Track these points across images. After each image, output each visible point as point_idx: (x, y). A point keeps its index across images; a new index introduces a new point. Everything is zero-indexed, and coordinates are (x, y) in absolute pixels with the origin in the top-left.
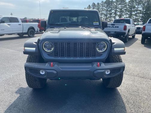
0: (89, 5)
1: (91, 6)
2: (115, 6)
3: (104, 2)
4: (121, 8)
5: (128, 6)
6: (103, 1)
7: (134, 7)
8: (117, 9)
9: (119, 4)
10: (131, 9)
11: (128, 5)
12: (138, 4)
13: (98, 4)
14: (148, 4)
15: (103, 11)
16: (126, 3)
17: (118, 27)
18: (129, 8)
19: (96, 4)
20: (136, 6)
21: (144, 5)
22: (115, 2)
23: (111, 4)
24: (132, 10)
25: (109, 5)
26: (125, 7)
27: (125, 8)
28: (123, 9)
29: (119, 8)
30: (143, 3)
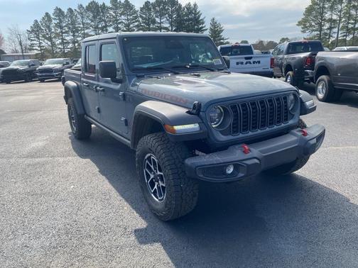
0: (47, 14)
1: (52, 16)
2: (114, 17)
3: (84, 6)
4: (126, 22)
5: (140, 19)
6: (81, 5)
7: (154, 22)
8: (119, 26)
9: (121, 14)
10: (149, 25)
11: (141, 16)
12: (161, 16)
13: (70, 10)
14: (178, 16)
15: (87, 28)
16: (135, 12)
17: (259, 62)
18: (143, 22)
19: (65, 11)
20: (158, 20)
21: (171, 16)
22: (111, 8)
23: (102, 12)
24: (151, 26)
25: (99, 15)
26: (136, 22)
27: (136, 24)
28: (131, 26)
29: (122, 22)
30: (168, 13)
